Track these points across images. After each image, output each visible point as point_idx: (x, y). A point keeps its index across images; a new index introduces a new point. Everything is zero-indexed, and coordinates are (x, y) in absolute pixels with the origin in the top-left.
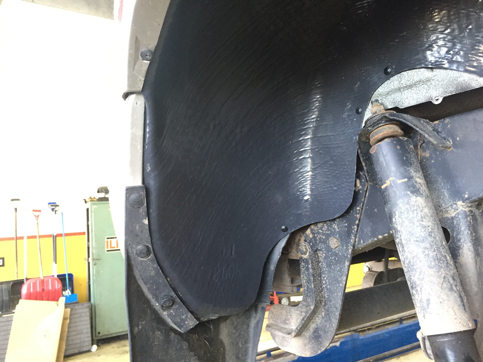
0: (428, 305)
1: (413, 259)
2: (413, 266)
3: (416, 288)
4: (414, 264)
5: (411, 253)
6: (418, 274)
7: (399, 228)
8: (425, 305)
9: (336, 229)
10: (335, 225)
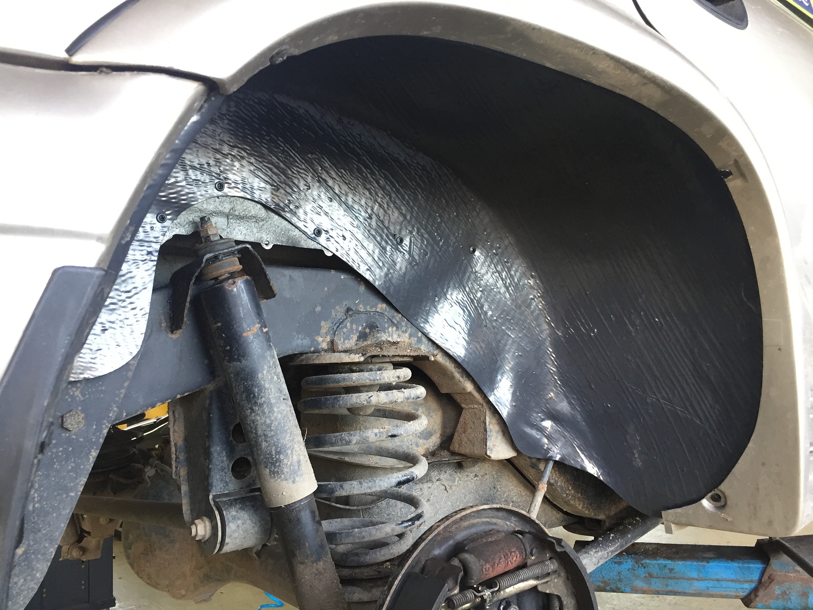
0: (299, 467)
1: (284, 419)
2: (284, 427)
3: (285, 451)
4: (284, 425)
5: (281, 413)
6: (288, 435)
7: (267, 386)
8: (296, 467)
9: (78, 396)
10: (77, 390)
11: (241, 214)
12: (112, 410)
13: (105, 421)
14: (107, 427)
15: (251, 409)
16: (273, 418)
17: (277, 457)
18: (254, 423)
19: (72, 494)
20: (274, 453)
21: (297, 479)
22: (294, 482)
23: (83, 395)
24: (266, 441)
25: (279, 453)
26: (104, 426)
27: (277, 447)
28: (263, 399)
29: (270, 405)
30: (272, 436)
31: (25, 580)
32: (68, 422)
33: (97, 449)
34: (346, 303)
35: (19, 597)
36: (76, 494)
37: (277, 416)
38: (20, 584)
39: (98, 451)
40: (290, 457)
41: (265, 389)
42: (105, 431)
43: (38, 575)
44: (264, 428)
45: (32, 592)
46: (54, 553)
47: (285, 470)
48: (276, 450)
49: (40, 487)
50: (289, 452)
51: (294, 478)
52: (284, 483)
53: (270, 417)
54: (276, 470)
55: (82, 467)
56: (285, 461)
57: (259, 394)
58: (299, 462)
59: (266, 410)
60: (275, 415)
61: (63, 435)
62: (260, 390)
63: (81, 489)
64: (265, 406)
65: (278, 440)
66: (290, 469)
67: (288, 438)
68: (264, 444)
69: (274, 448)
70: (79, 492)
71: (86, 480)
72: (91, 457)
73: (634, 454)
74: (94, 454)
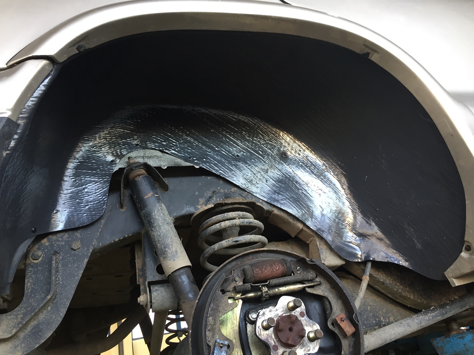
0: (176, 254)
1: (167, 232)
3: (168, 246)
5: (165, 229)
7: (157, 218)
9: (78, 236)
10: (78, 233)
11: (149, 156)
12: (94, 241)
13: (91, 246)
14: (91, 248)
15: (152, 230)
16: (161, 232)
17: (165, 249)
18: (153, 236)
19: (76, 278)
20: (163, 248)
21: (175, 259)
22: (174, 260)
23: (81, 236)
24: (159, 243)
25: (165, 248)
26: (90, 248)
27: (164, 245)
28: (156, 224)
29: (159, 226)
30: (162, 240)
31: (56, 316)
32: (73, 246)
33: (87, 258)
34: (212, 190)
35: (53, 324)
36: (78, 278)
37: (163, 231)
38: (53, 318)
39: (88, 259)
40: (171, 249)
41: (156, 219)
42: (91, 250)
43: (61, 314)
44: (158, 237)
45: (58, 322)
46: (69, 305)
47: (169, 255)
48: (164, 246)
49: (62, 275)
50: (170, 247)
51: (174, 258)
52: (169, 262)
53: (159, 231)
54: (165, 256)
55: (81, 266)
56: (169, 251)
57: (154, 222)
58: (176, 251)
59: (158, 229)
60: (162, 230)
61: (72, 252)
62: (154, 220)
63: (81, 276)
64: (157, 227)
65: (165, 241)
66: (171, 255)
67: (170, 240)
68: (159, 245)
69: (163, 246)
70: (79, 277)
71: (82, 272)
72: (85, 262)
73: (414, 241)
74: (86, 260)
